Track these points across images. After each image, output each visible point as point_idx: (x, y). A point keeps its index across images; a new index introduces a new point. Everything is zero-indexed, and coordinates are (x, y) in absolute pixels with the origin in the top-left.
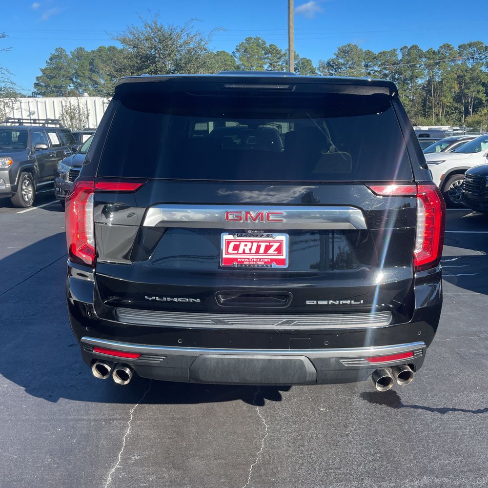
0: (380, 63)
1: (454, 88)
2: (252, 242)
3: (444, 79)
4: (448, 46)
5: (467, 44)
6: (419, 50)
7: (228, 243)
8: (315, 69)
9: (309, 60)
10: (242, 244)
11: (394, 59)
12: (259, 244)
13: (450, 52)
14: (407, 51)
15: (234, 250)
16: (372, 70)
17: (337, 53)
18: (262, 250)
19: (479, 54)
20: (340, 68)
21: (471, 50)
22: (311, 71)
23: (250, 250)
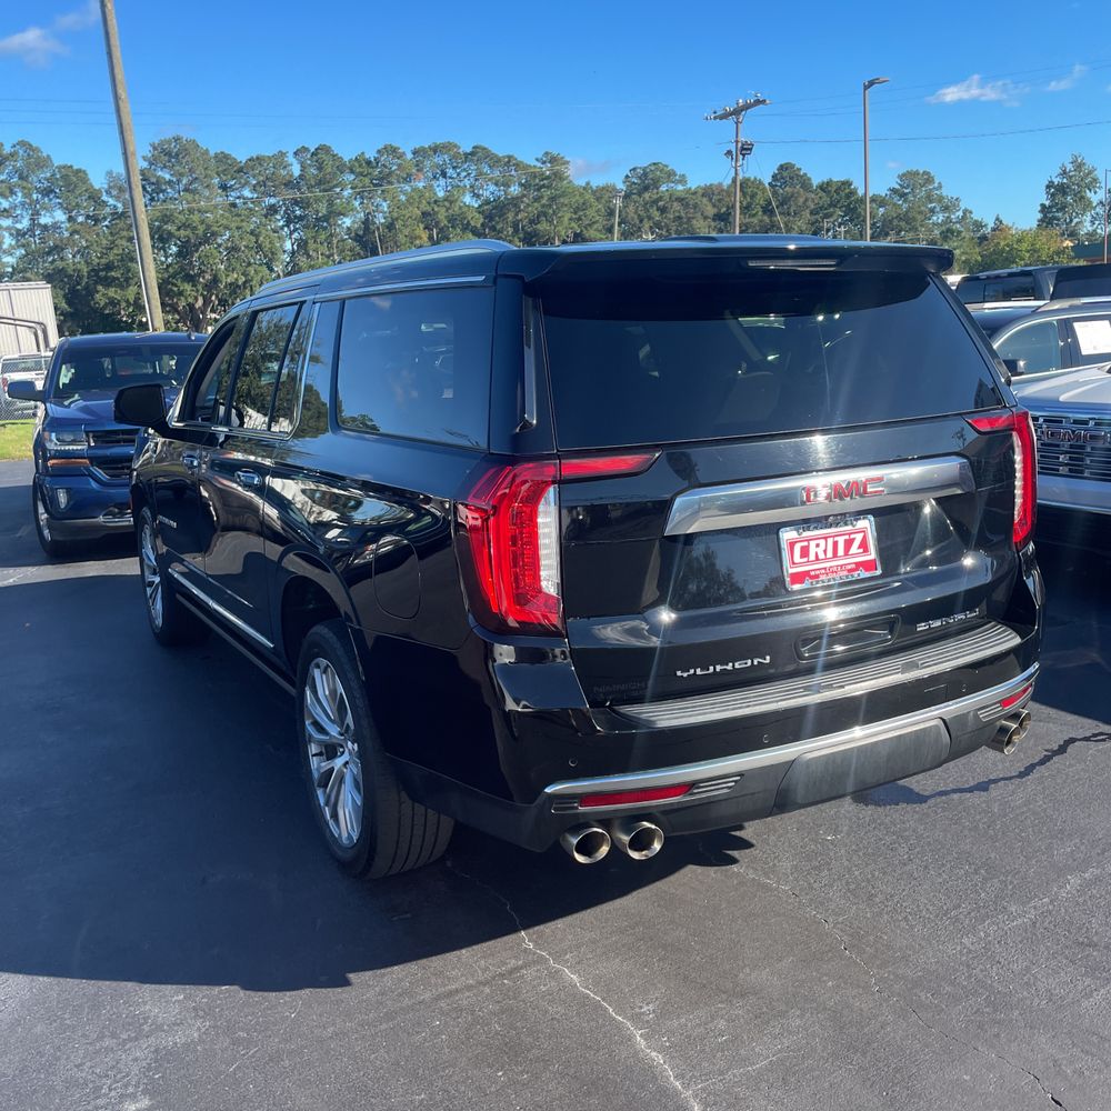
0: (254, 182)
1: (421, 238)
2: (826, 538)
3: (397, 219)
4: (391, 150)
5: (429, 147)
6: (334, 156)
7: (792, 545)
8: (100, 191)
9: (79, 171)
10: (813, 544)
11: (283, 172)
12: (836, 539)
13: (399, 161)
14: (309, 156)
15: (802, 557)
16: (239, 198)
17: (150, 155)
18: (841, 551)
19: (454, 168)
20: (163, 191)
21: (438, 160)
22: (89, 197)
23: (825, 551)
